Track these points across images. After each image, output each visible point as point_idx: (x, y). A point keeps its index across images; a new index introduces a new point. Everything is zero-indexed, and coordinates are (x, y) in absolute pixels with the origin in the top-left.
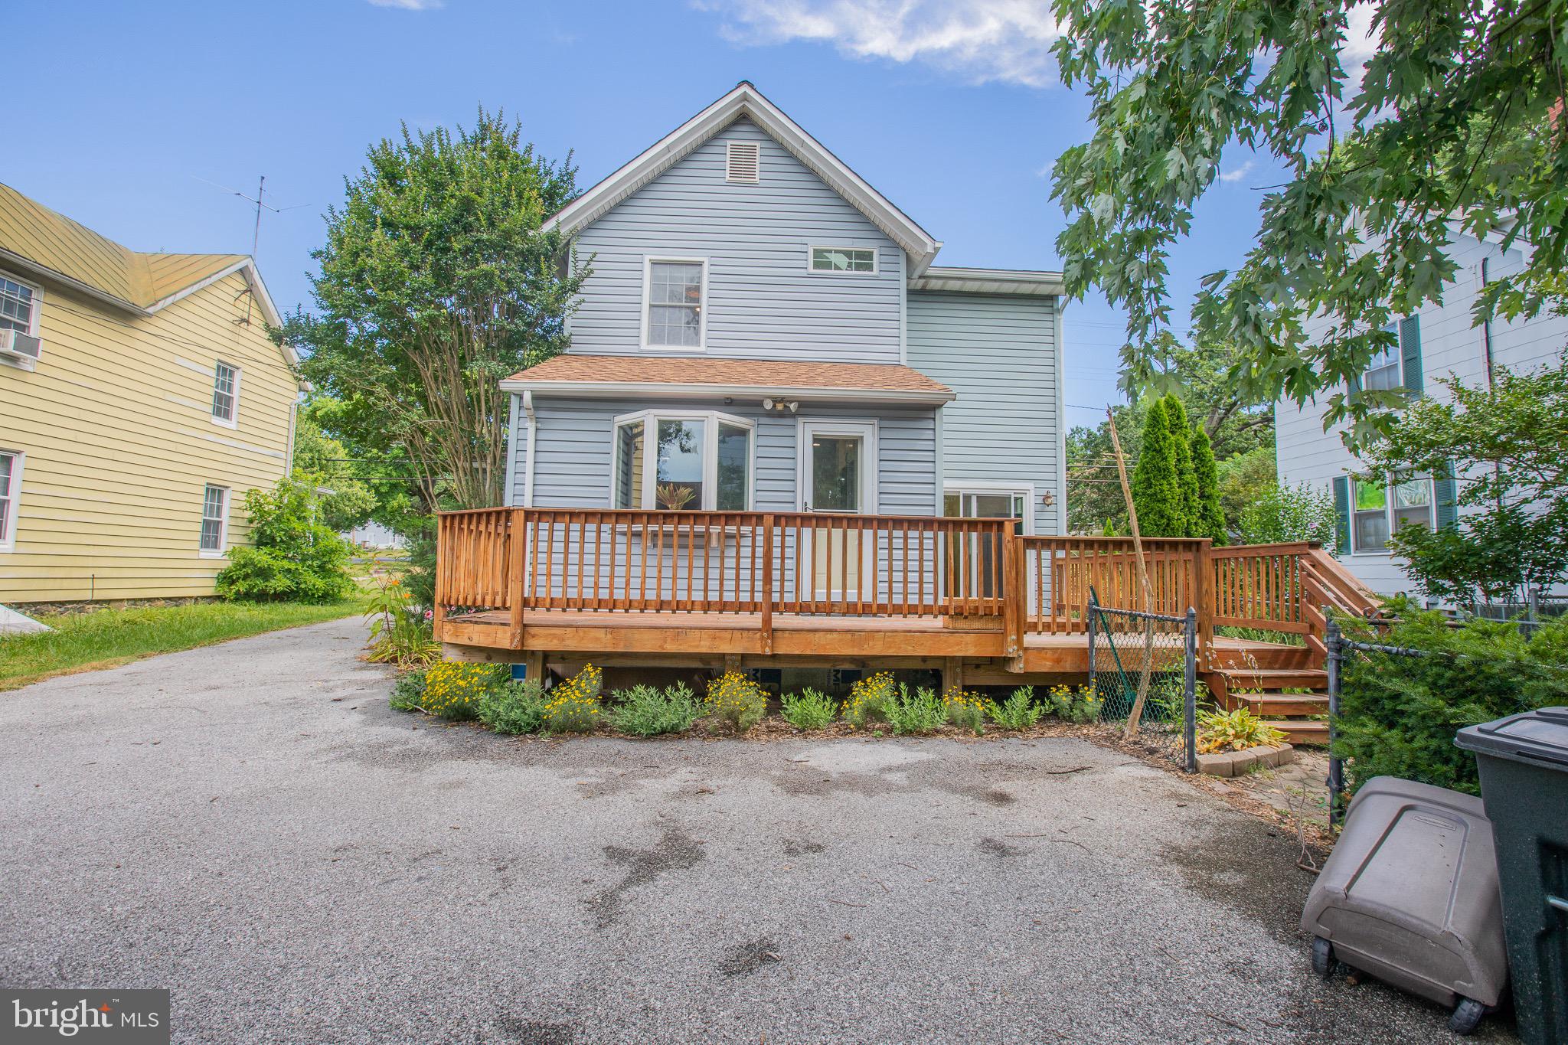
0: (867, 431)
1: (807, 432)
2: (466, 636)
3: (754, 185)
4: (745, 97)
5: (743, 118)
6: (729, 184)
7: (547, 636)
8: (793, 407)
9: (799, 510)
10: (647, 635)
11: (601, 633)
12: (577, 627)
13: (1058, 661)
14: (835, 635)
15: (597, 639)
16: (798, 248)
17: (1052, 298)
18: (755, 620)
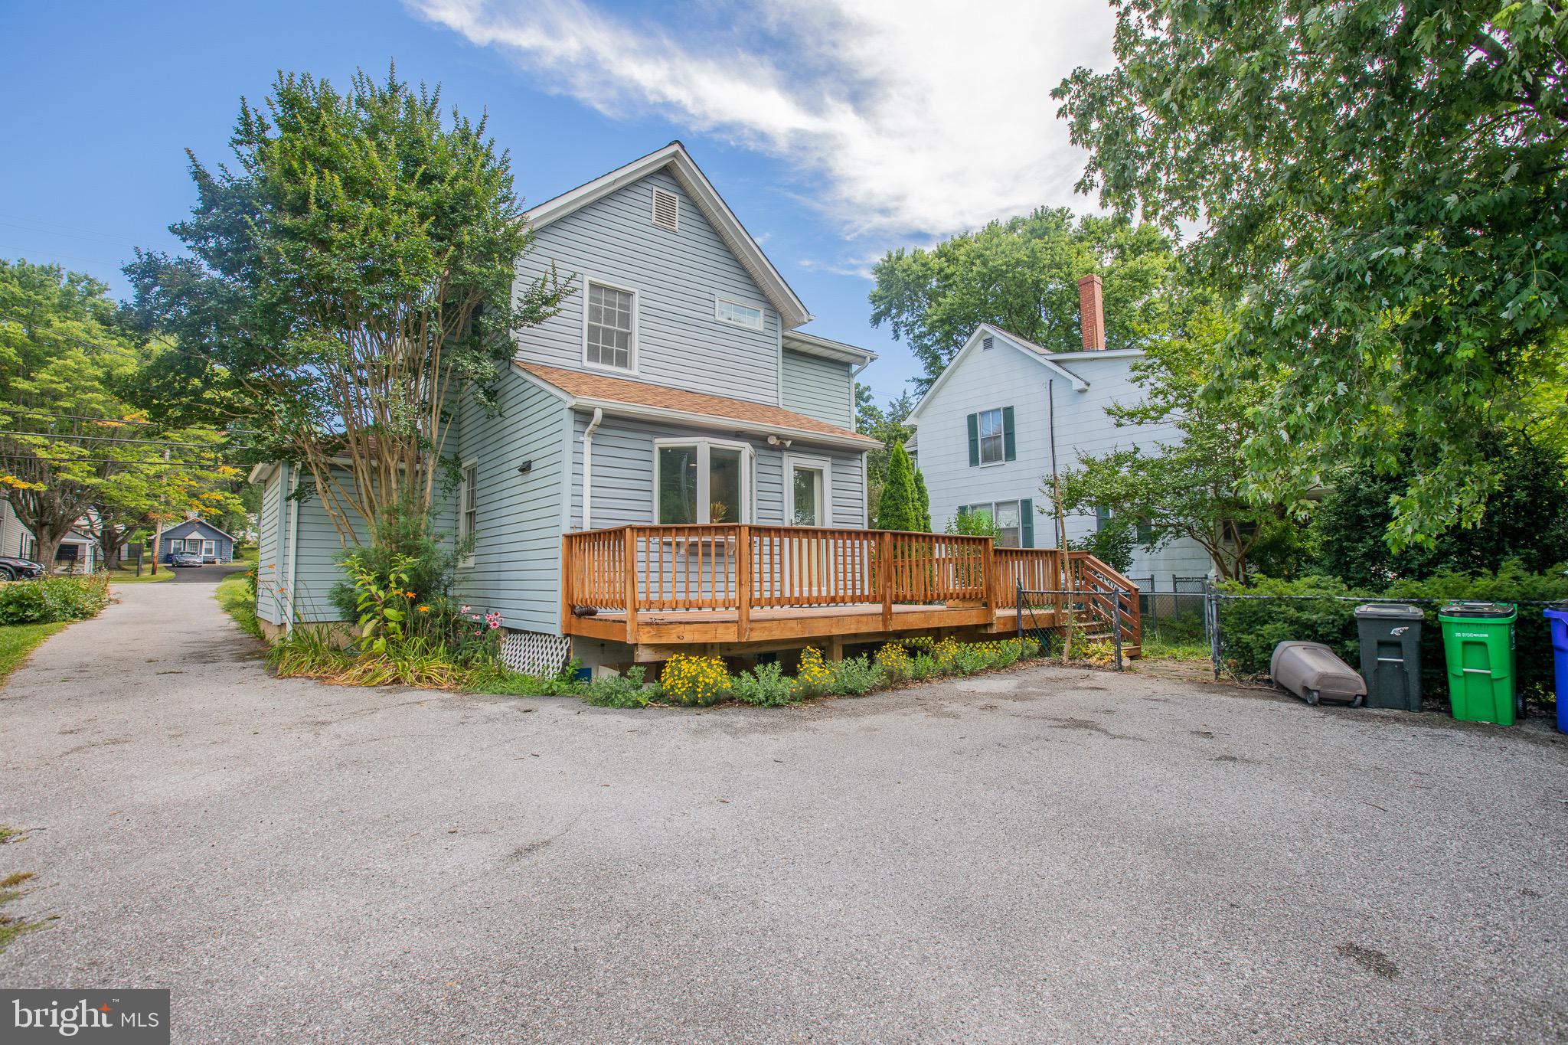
0: (824, 464)
1: (791, 463)
2: (675, 636)
3: (674, 232)
4: (675, 155)
5: (667, 171)
6: (653, 226)
7: (760, 629)
8: (788, 444)
9: (787, 525)
10: (822, 623)
11: (793, 624)
12: (779, 620)
13: (1005, 625)
14: (917, 615)
15: (792, 629)
16: (707, 296)
17: (848, 365)
18: (878, 608)
